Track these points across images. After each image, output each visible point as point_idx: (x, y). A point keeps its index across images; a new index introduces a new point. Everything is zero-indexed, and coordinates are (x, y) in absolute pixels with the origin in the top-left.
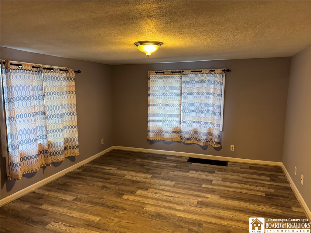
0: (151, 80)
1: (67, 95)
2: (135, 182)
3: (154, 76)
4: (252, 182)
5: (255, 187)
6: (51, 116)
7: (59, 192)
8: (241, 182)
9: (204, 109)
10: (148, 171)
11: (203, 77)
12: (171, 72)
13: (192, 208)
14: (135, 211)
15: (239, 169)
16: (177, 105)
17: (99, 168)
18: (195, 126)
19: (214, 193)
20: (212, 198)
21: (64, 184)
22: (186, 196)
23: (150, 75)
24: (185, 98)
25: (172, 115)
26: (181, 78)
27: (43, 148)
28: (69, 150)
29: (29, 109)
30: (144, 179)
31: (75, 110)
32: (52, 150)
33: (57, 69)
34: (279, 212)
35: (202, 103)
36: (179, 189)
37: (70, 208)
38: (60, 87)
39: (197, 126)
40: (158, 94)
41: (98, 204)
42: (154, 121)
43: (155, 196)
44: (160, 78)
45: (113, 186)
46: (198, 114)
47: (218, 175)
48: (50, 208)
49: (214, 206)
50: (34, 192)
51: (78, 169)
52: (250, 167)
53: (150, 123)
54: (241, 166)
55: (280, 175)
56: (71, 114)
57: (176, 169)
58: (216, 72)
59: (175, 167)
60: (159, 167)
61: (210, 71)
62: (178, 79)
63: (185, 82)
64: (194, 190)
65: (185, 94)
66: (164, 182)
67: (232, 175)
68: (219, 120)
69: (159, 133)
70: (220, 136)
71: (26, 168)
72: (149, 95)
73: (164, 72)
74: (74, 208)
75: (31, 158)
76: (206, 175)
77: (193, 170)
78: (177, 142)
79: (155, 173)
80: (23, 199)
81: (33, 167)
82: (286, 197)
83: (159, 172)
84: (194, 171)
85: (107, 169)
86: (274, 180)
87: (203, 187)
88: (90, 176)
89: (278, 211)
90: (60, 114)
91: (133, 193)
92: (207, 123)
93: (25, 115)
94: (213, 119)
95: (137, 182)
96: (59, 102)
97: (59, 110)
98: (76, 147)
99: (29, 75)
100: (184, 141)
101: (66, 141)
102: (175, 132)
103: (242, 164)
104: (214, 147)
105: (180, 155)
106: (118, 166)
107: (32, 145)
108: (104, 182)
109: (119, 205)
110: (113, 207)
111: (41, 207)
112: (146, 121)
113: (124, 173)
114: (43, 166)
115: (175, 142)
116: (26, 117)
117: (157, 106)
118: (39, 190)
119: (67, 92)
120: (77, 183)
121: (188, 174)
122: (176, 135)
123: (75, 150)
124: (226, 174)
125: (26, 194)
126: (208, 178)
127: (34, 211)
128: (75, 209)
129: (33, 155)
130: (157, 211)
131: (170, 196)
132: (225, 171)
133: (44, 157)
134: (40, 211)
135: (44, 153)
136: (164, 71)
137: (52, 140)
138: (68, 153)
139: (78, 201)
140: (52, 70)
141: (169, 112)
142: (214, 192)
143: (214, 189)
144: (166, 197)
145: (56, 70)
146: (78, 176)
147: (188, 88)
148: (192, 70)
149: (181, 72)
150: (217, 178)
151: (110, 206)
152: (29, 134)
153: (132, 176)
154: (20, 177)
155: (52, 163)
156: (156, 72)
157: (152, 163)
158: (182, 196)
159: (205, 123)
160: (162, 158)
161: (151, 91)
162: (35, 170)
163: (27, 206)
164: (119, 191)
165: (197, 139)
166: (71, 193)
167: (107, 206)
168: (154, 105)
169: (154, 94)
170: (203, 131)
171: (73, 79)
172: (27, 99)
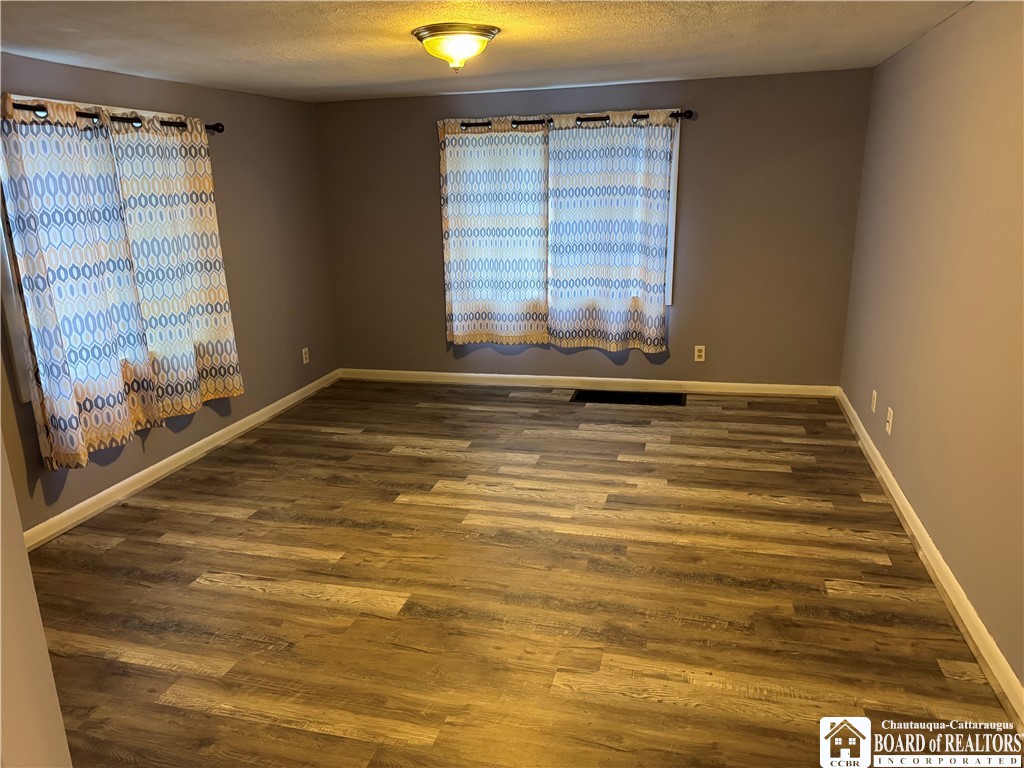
0: (449, 149)
1: (190, 205)
2: (423, 462)
3: (457, 137)
4: (755, 442)
5: (763, 452)
6: (147, 273)
7: (203, 501)
8: (724, 443)
9: (619, 238)
10: (457, 432)
11: (613, 137)
12: (514, 122)
13: (595, 512)
14: (440, 530)
15: (719, 410)
16: (533, 232)
17: (310, 432)
18: (591, 293)
19: (652, 473)
20: (644, 485)
21: (211, 480)
22: (574, 487)
23: (444, 133)
24: (559, 206)
25: (520, 265)
26: (546, 140)
27: (136, 375)
28: (210, 381)
29: (83, 250)
30: (450, 454)
31: (217, 253)
32: (162, 380)
33: (152, 120)
34: (827, 507)
35: (611, 221)
36: (554, 471)
37: (248, 537)
38: (167, 178)
39: (597, 292)
40: (476, 198)
41: (328, 521)
42: (465, 285)
43: (489, 491)
44: (478, 142)
45: (361, 475)
46: (601, 257)
47: (661, 429)
48: (188, 541)
49: (652, 505)
50: (124, 506)
51: (243, 436)
52: (749, 403)
53: (453, 292)
54: (725, 404)
55: (833, 421)
56: (206, 266)
57: (540, 422)
58: (653, 119)
59: (536, 417)
60: (489, 420)
61: (635, 116)
62: (534, 146)
63: (560, 156)
64: (596, 470)
65: (558, 193)
66: (510, 456)
67: (698, 427)
68: (660, 272)
69: (481, 321)
70: (664, 321)
71: (94, 435)
72: (446, 201)
73: (489, 124)
74: (260, 535)
75: (107, 402)
76: (626, 432)
77: (588, 421)
78: (537, 345)
79: (480, 436)
80: (95, 525)
81: (114, 430)
82: (846, 472)
83: (490, 432)
84: (592, 425)
85: (333, 434)
86: (817, 433)
87: (620, 462)
88: (285, 454)
89: (824, 504)
90: (174, 265)
91: (424, 488)
92: (626, 283)
93: (74, 270)
94: (646, 269)
95: (431, 461)
96: (168, 230)
97: (172, 253)
98: (231, 370)
99: (71, 139)
100: (558, 343)
101: (200, 351)
102: (531, 317)
103: (727, 398)
104: (646, 355)
105: (548, 385)
106: (366, 422)
107: (105, 364)
108: (334, 467)
109: (390, 519)
110: (372, 525)
111: (160, 540)
112: (440, 287)
113: (388, 441)
114: (139, 428)
115: (532, 345)
116: (76, 276)
117: (473, 237)
118: (137, 499)
119: (187, 196)
120: (250, 475)
121: (574, 433)
122: (534, 327)
123: (228, 379)
124: (683, 426)
125: (102, 510)
126: (633, 438)
127: (141, 551)
128: (263, 537)
129: (110, 395)
130: (499, 526)
131: (530, 489)
132: (679, 418)
133: (141, 402)
134: (160, 549)
135: (139, 388)
136: (490, 119)
137: (158, 351)
138: (211, 389)
139: (268, 519)
140: (137, 125)
141: (509, 254)
142: (650, 471)
143: (651, 464)
144: (520, 492)
145: (148, 123)
146: (246, 456)
147: (566, 176)
148: (579, 115)
149: (545, 123)
150: (656, 436)
151: (364, 524)
152: (92, 329)
153: (414, 447)
154: (84, 459)
155: (167, 420)
156: (463, 124)
157: (468, 411)
158: (564, 486)
159: (620, 284)
160: (495, 396)
161: (450, 189)
162: (122, 440)
163: (115, 541)
164: (382, 487)
165: (597, 334)
166: (239, 500)
167: (356, 525)
168: (461, 233)
169: (461, 198)
170: (615, 310)
171: (203, 154)
172: (75, 221)
